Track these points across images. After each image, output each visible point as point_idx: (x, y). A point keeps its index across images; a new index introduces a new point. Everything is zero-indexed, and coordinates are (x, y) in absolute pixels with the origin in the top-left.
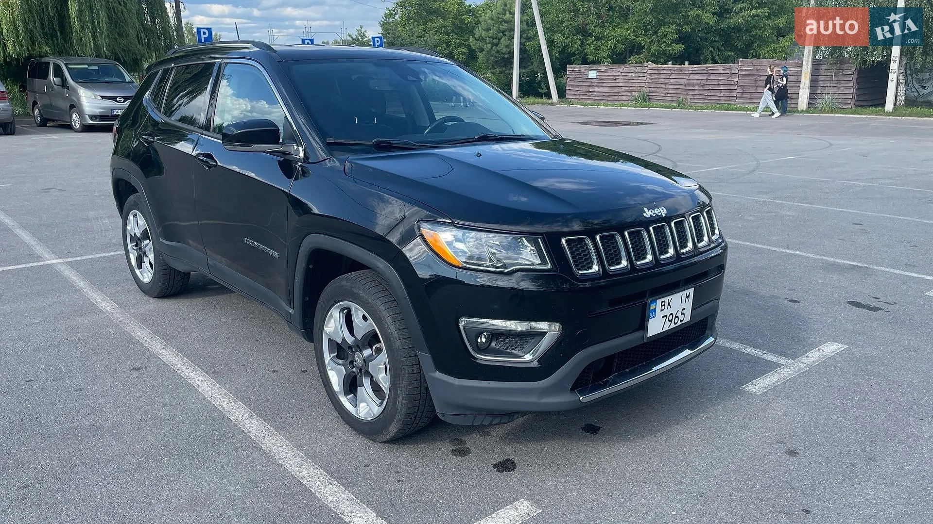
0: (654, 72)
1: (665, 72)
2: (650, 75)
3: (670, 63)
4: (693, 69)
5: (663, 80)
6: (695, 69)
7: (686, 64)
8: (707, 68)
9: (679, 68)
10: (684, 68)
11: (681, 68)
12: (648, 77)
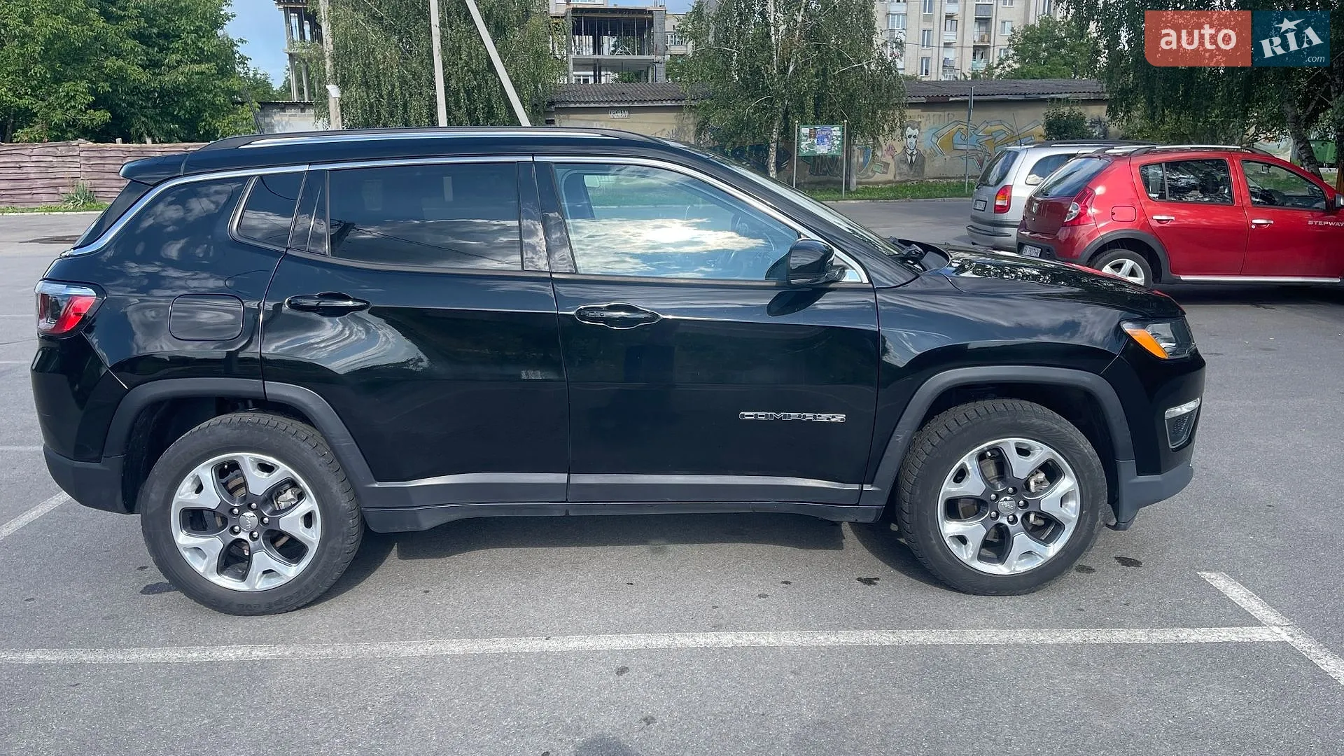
0: (92, 154)
1: (112, 154)
2: (86, 160)
3: (119, 140)
4: (162, 150)
5: (112, 166)
6: (166, 149)
7: (148, 142)
8: (185, 148)
9: (138, 148)
10: (146, 148)
11: (141, 147)
12: (83, 162)
